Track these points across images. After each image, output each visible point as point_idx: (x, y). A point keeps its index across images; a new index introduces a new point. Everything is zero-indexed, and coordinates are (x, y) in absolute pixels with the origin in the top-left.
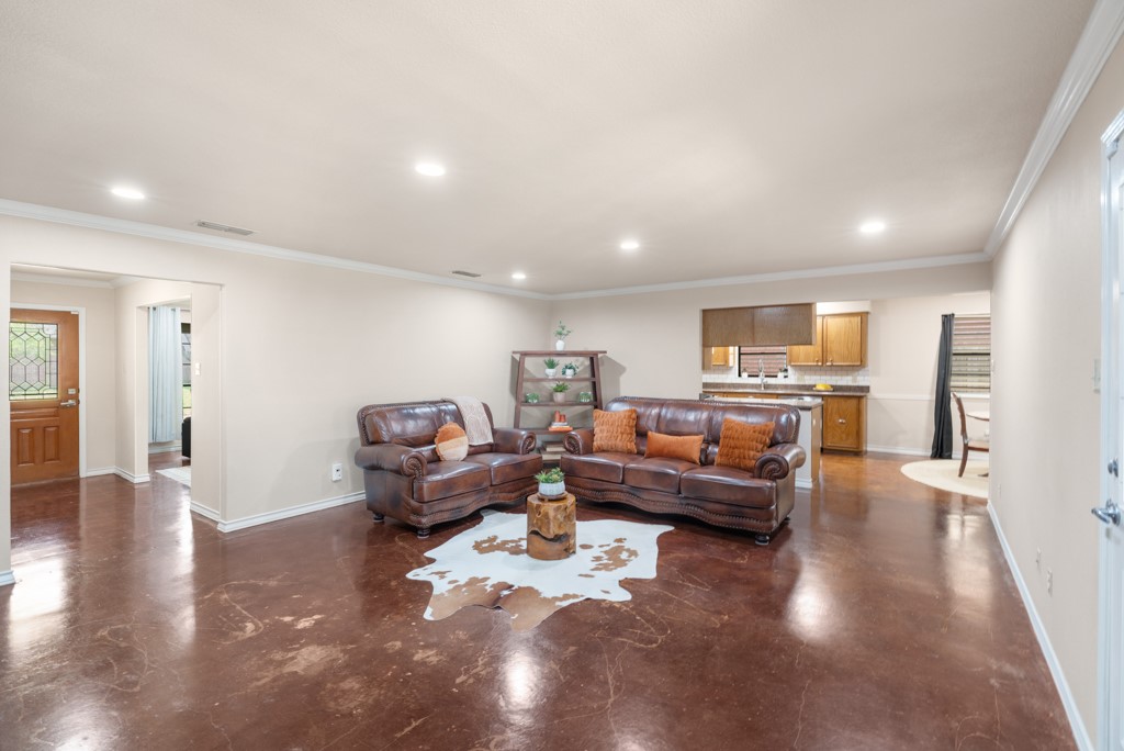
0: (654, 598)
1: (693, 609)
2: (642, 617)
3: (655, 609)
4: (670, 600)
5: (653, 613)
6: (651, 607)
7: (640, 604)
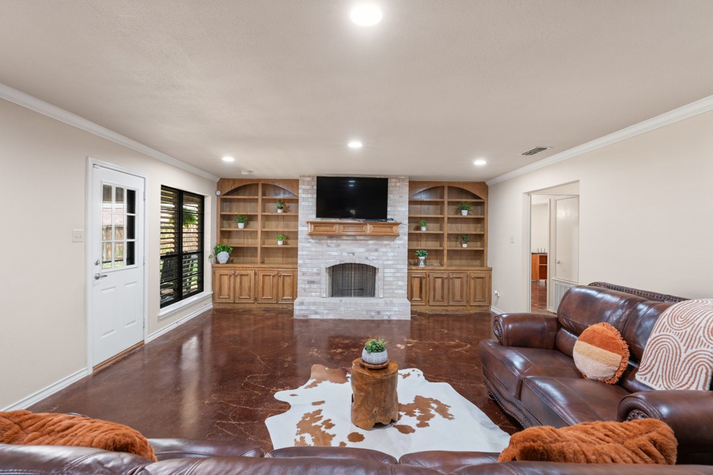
0: (259, 402)
1: (230, 402)
2: (261, 388)
3: (255, 394)
4: (247, 403)
5: (256, 392)
6: (258, 394)
7: (266, 395)
